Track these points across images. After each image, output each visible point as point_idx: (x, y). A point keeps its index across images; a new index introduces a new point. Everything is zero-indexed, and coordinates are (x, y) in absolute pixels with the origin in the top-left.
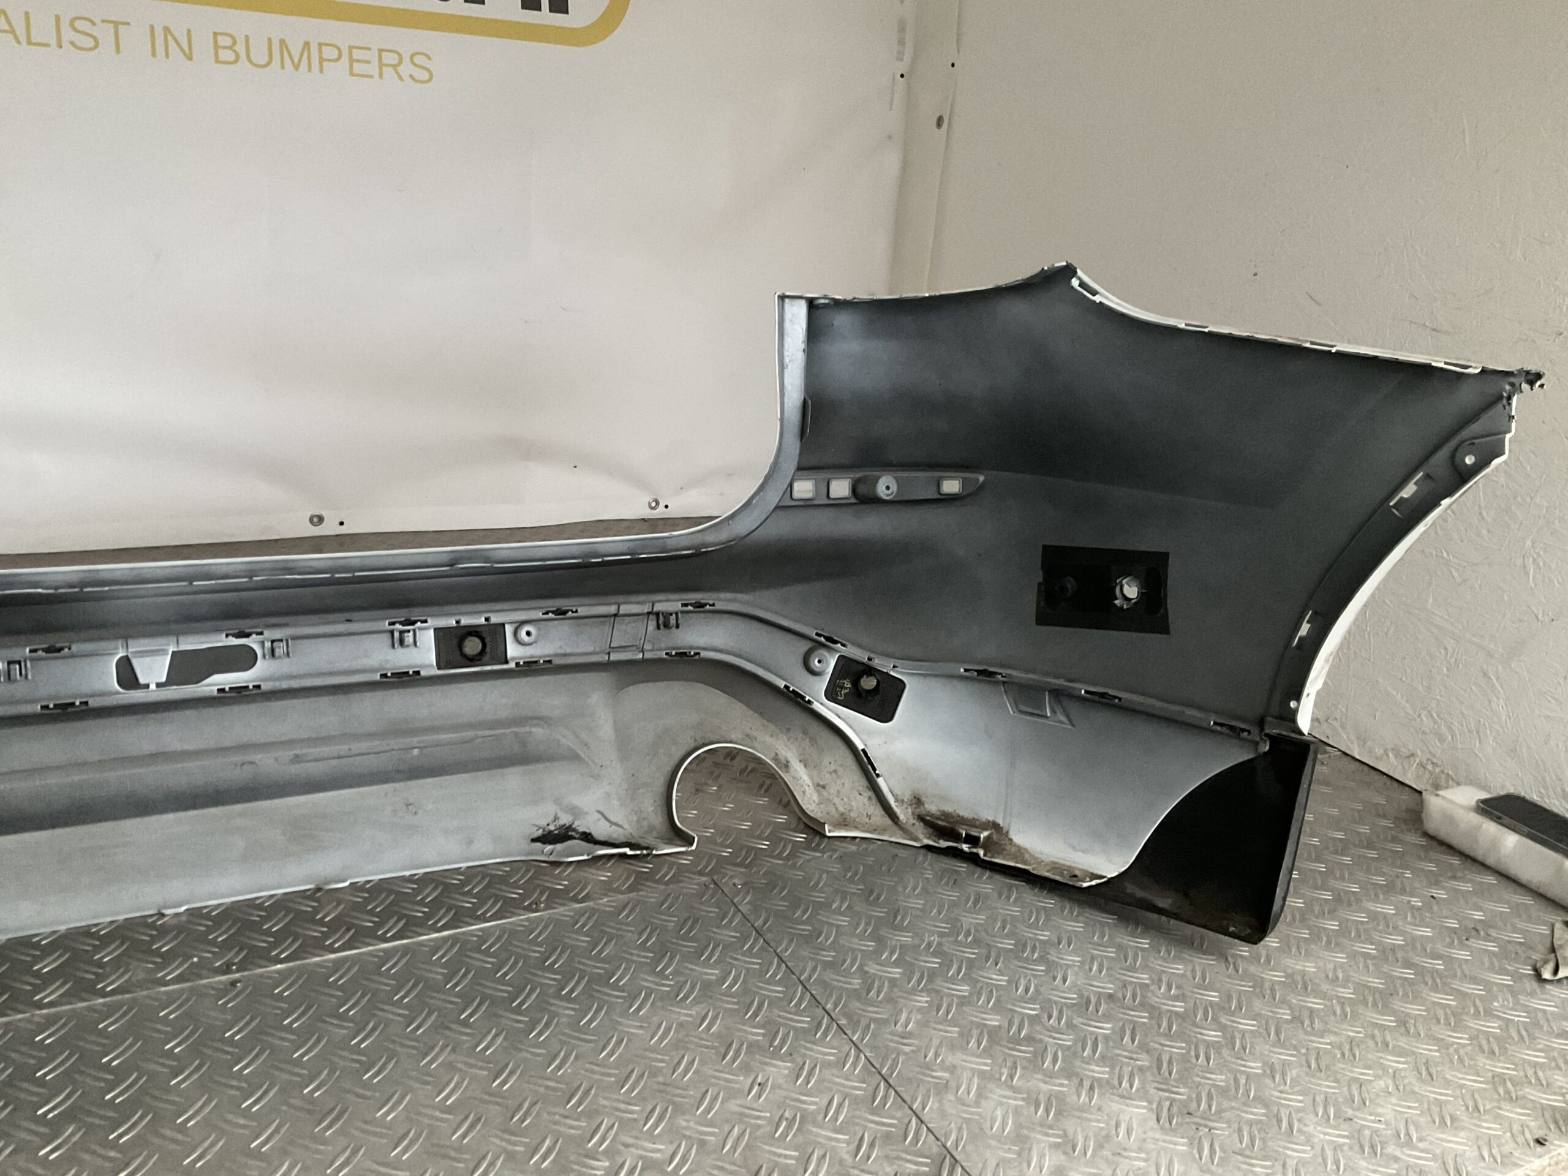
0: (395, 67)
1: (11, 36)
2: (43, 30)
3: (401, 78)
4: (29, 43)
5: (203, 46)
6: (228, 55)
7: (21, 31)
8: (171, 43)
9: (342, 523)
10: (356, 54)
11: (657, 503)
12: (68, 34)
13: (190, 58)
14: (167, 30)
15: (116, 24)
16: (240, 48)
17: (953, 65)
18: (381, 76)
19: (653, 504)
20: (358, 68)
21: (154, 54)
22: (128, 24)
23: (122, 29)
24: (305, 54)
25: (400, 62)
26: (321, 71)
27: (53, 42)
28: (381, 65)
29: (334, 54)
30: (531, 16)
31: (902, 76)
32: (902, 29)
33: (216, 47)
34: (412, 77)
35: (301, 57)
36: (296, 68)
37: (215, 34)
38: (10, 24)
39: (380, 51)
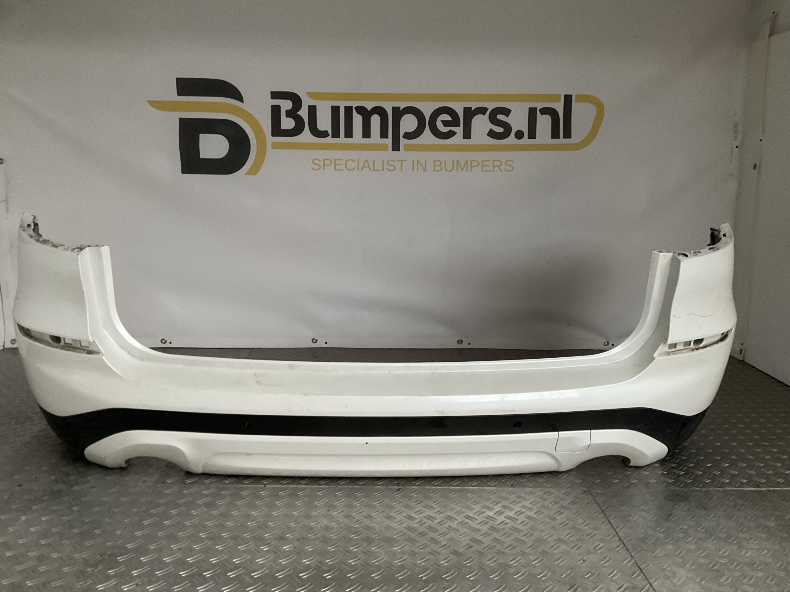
0: (499, 166)
1: (368, 169)
2: (378, 166)
3: (501, 171)
4: (374, 170)
5: (430, 165)
6: (438, 168)
7: (371, 167)
8: (419, 166)
9: (469, 344)
10: (485, 163)
11: (608, 343)
12: (386, 166)
13: (425, 170)
14: (418, 161)
15: (402, 161)
16: (443, 165)
17: (761, 140)
18: (494, 170)
19: (606, 344)
20: (485, 168)
21: (413, 170)
22: (405, 161)
23: (404, 162)
24: (466, 166)
25: (501, 164)
26: (471, 171)
27: (381, 169)
28: (494, 166)
29: (477, 164)
30: (556, 141)
31: (737, 147)
32: (736, 125)
33: (435, 166)
34: (505, 170)
35: (464, 166)
36: (462, 170)
37: (435, 161)
38: (368, 164)
39: (494, 161)
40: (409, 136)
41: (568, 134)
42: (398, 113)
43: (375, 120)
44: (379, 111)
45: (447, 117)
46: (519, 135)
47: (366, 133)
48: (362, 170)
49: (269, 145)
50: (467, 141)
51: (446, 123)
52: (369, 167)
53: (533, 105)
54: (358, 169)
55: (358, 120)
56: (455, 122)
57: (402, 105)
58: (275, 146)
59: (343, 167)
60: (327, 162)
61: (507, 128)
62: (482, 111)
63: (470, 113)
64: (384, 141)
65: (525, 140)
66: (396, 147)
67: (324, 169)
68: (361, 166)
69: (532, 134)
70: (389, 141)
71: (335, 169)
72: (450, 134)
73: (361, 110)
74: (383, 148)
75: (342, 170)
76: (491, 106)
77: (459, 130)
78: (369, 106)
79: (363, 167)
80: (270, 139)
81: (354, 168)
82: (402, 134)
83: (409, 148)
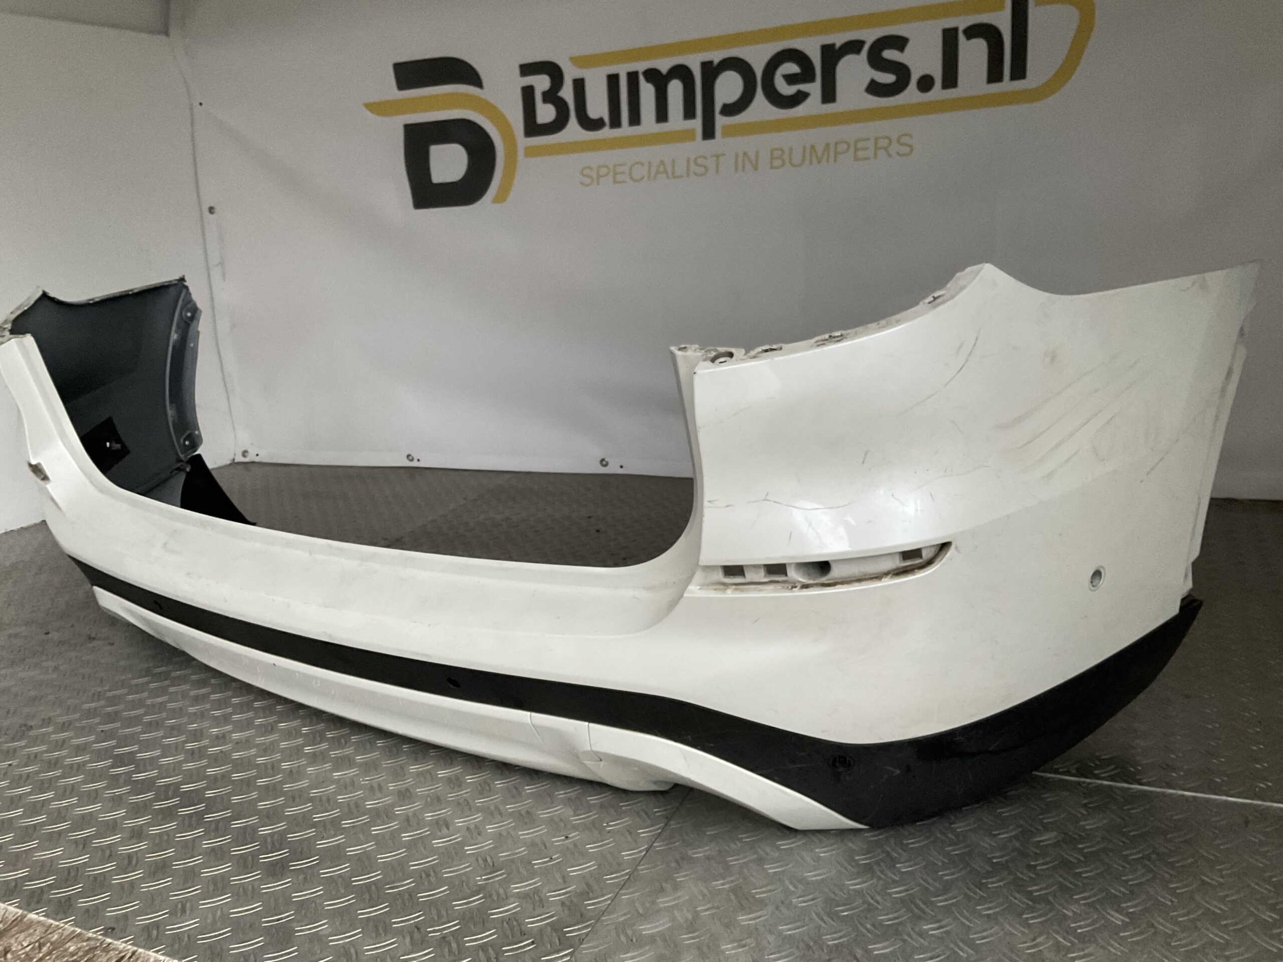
0: (886, 149)
1: (664, 176)
2: (681, 169)
3: (889, 156)
4: (674, 177)
5: (764, 158)
6: (777, 163)
7: (670, 171)
10: (860, 145)
12: (693, 168)
13: (756, 168)
14: (745, 154)
15: (718, 156)
16: (786, 157)
18: (875, 157)
20: (860, 154)
25: (890, 143)
26: (835, 161)
27: (685, 173)
28: (877, 148)
29: (845, 146)
30: (996, 88)
33: (772, 158)
34: (898, 153)
35: (823, 155)
36: (819, 162)
37: (772, 151)
38: (664, 168)
39: (876, 139)
40: (730, 110)
41: (1019, 72)
42: (711, 71)
43: (675, 89)
44: (682, 72)
45: (791, 68)
46: (926, 84)
47: (662, 115)
48: (655, 178)
49: (521, 152)
50: (830, 108)
51: (791, 79)
52: (666, 173)
53: (949, 23)
54: (649, 178)
55: (647, 91)
56: (807, 74)
57: (717, 57)
58: (531, 152)
59: (626, 178)
60: (603, 171)
61: (902, 72)
62: (854, 47)
63: (831, 55)
64: (689, 124)
65: (937, 92)
66: (709, 132)
67: (598, 184)
68: (653, 173)
69: (950, 79)
70: (697, 124)
71: (615, 182)
72: (799, 98)
73: (652, 75)
74: (686, 136)
75: (624, 182)
76: (870, 36)
77: (814, 89)
78: (664, 65)
79: (657, 173)
80: (523, 142)
81: (643, 178)
82: (718, 107)
83: (730, 132)
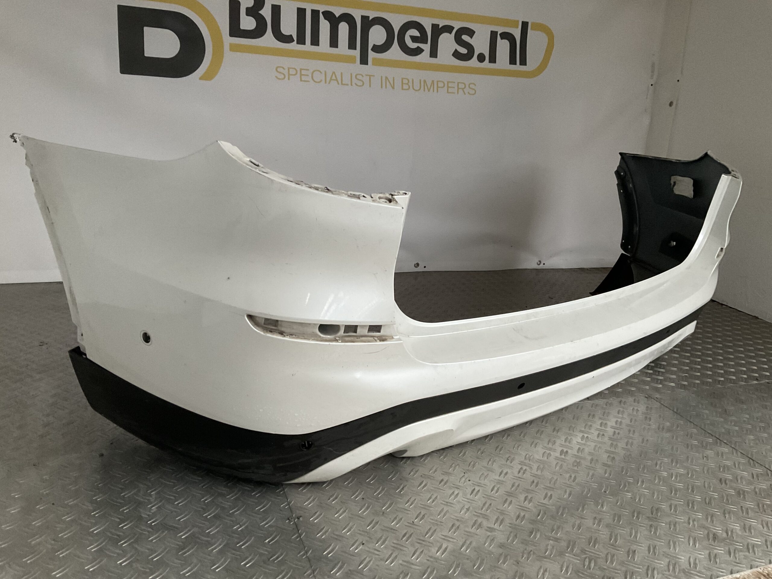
0: (463, 89)
1: (336, 82)
2: (346, 80)
3: (465, 94)
4: (342, 84)
5: (398, 84)
6: (406, 87)
7: (339, 80)
8: (388, 83)
9: (425, 267)
10: (450, 85)
11: (540, 262)
12: (355, 80)
13: (393, 88)
14: (386, 78)
15: (370, 76)
16: (411, 84)
17: (678, 81)
18: (458, 93)
19: (538, 263)
20: (450, 90)
21: (382, 87)
22: (374, 76)
23: (372, 77)
24: (432, 86)
25: (465, 87)
26: (437, 91)
27: (350, 83)
28: (458, 88)
29: (442, 85)
30: (513, 67)
31: (652, 85)
32: (653, 66)
33: (402, 83)
34: (469, 93)
35: (431, 86)
36: (429, 91)
37: (402, 79)
38: (336, 77)
39: (458, 83)
40: (378, 49)
41: (523, 62)
42: (367, 23)
43: (343, 28)
44: (348, 18)
45: (415, 33)
46: (481, 58)
47: (334, 43)
48: (329, 83)
49: (226, 46)
50: (433, 60)
51: (414, 39)
52: (337, 80)
53: (495, 29)
54: (326, 83)
55: (325, 26)
56: (422, 39)
57: (372, 15)
58: (234, 48)
59: (309, 78)
60: (292, 72)
61: (470, 48)
62: (448, 29)
63: (437, 31)
64: (352, 52)
65: (486, 64)
66: (364, 60)
67: (289, 79)
68: (328, 79)
69: (493, 59)
70: (357, 53)
71: (302, 80)
72: (418, 51)
73: (328, 15)
74: (350, 60)
75: (308, 81)
76: (457, 25)
77: (426, 47)
78: (338, 12)
79: (331, 79)
80: (228, 40)
81: (321, 81)
82: (370, 46)
83: (378, 63)
